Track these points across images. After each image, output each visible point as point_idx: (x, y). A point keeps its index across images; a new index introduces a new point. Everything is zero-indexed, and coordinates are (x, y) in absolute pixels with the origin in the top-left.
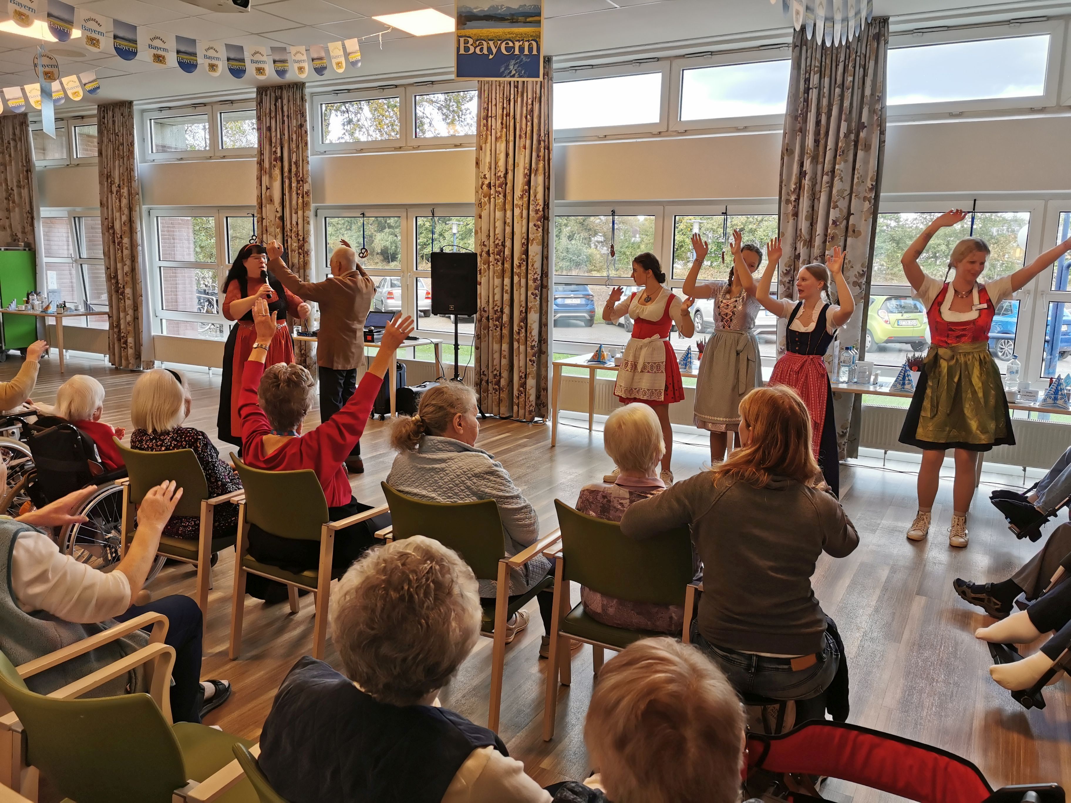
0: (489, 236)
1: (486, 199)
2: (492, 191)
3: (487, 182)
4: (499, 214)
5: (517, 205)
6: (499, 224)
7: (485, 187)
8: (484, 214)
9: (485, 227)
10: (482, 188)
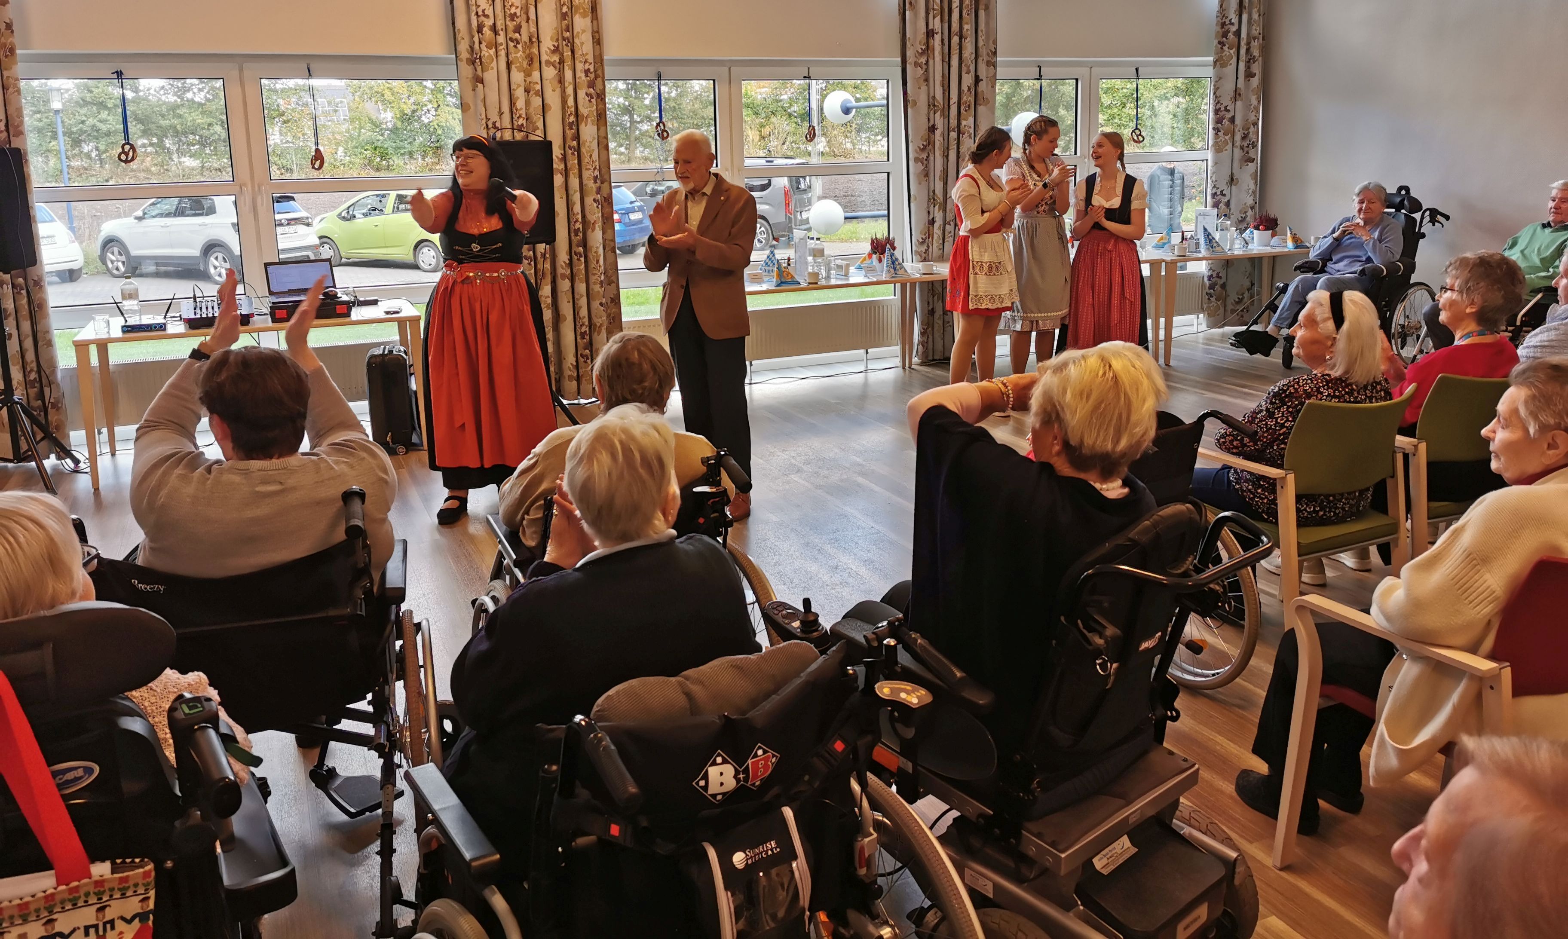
0: (501, 114)
1: (492, 52)
2: (501, 39)
3: (489, 22)
4: (518, 77)
5: (548, 63)
6: (520, 93)
7: (486, 31)
8: (490, 76)
9: (493, 98)
10: (480, 30)
